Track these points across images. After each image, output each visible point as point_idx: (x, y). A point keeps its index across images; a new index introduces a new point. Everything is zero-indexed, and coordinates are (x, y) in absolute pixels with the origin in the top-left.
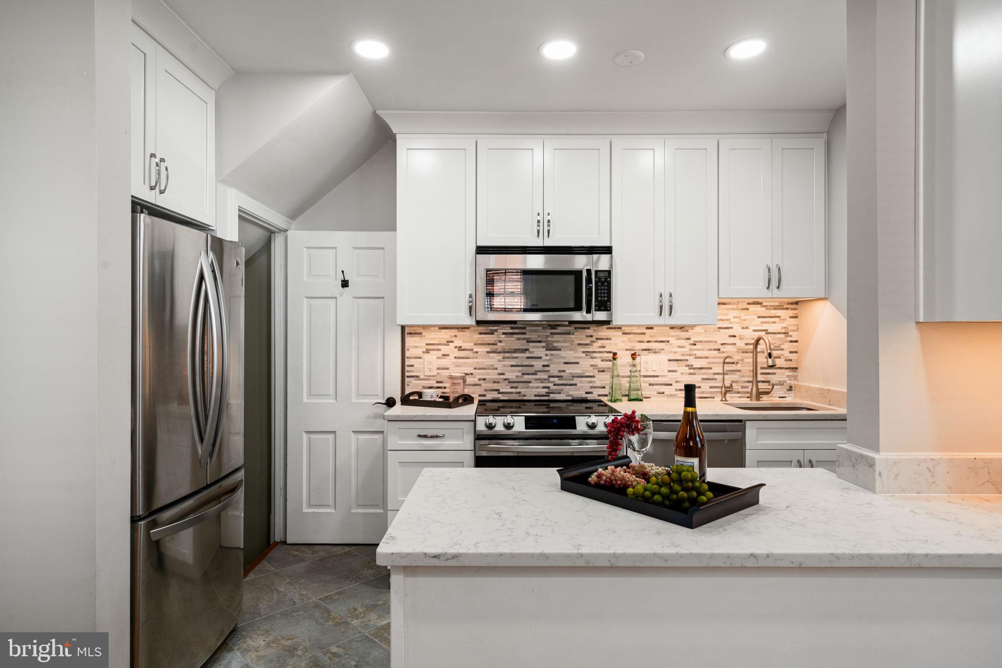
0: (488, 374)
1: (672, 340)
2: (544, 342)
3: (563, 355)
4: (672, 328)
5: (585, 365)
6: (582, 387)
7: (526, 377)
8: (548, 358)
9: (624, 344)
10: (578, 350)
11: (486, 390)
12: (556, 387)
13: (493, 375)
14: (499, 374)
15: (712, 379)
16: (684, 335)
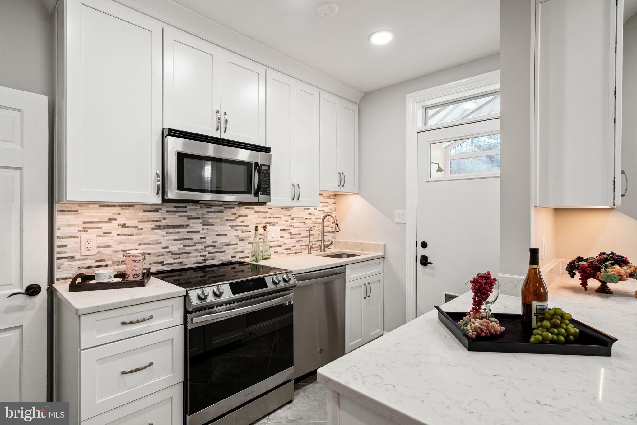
0: (153, 249)
1: (282, 216)
2: (202, 218)
3: (215, 229)
4: (282, 209)
5: (231, 236)
6: (229, 253)
7: (187, 249)
8: (204, 231)
9: (255, 220)
10: (227, 224)
11: (150, 264)
12: (210, 255)
13: (157, 249)
14: (163, 248)
15: (301, 241)
16: (288, 213)
